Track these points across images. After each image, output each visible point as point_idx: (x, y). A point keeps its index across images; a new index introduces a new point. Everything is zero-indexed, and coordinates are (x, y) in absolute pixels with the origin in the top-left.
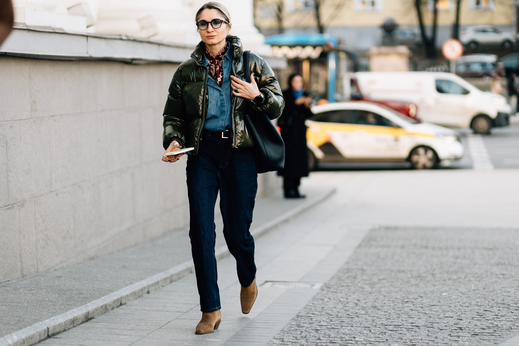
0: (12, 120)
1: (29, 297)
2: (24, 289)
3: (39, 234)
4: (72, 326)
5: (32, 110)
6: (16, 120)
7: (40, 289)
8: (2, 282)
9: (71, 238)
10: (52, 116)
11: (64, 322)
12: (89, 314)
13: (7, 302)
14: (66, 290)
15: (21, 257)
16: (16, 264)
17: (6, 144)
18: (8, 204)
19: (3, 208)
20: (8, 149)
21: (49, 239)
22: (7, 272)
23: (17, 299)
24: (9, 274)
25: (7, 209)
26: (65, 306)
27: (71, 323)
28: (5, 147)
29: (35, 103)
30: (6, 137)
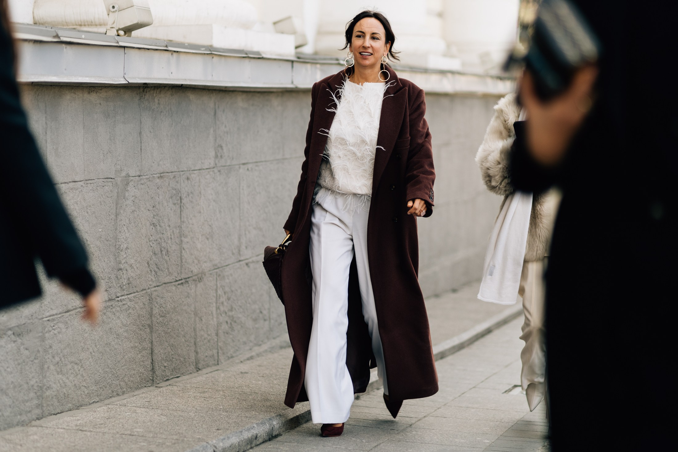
0: (189, 171)
1: (199, 403)
2: (195, 390)
3: (221, 315)
4: (249, 447)
5: (216, 156)
6: (194, 170)
7: (216, 391)
8: (169, 378)
9: (265, 320)
10: (244, 164)
11: (238, 443)
12: (274, 430)
13: (168, 410)
14: (249, 393)
15: (196, 346)
16: (189, 356)
17: (179, 201)
18: (180, 279)
19: (174, 283)
20: (183, 207)
21: (235, 322)
22: (177, 366)
23: (183, 405)
24: (179, 369)
25: (178, 284)
26: (243, 418)
27: (248, 444)
28: (178, 204)
29: (221, 147)
30: (180, 192)
